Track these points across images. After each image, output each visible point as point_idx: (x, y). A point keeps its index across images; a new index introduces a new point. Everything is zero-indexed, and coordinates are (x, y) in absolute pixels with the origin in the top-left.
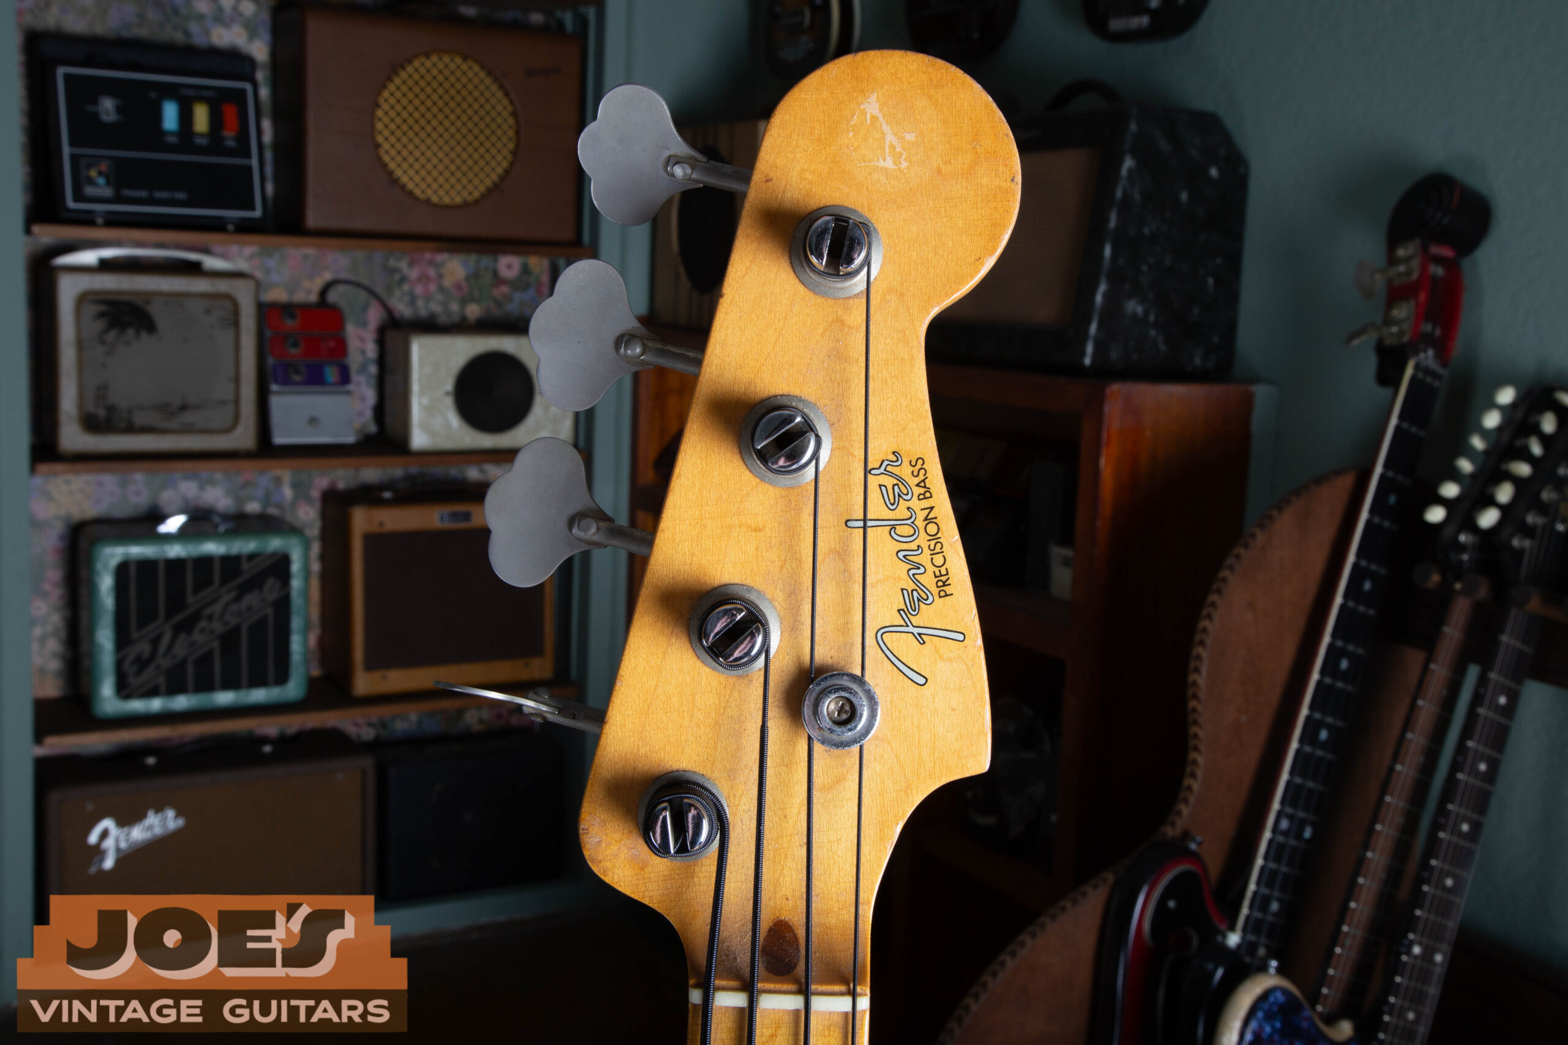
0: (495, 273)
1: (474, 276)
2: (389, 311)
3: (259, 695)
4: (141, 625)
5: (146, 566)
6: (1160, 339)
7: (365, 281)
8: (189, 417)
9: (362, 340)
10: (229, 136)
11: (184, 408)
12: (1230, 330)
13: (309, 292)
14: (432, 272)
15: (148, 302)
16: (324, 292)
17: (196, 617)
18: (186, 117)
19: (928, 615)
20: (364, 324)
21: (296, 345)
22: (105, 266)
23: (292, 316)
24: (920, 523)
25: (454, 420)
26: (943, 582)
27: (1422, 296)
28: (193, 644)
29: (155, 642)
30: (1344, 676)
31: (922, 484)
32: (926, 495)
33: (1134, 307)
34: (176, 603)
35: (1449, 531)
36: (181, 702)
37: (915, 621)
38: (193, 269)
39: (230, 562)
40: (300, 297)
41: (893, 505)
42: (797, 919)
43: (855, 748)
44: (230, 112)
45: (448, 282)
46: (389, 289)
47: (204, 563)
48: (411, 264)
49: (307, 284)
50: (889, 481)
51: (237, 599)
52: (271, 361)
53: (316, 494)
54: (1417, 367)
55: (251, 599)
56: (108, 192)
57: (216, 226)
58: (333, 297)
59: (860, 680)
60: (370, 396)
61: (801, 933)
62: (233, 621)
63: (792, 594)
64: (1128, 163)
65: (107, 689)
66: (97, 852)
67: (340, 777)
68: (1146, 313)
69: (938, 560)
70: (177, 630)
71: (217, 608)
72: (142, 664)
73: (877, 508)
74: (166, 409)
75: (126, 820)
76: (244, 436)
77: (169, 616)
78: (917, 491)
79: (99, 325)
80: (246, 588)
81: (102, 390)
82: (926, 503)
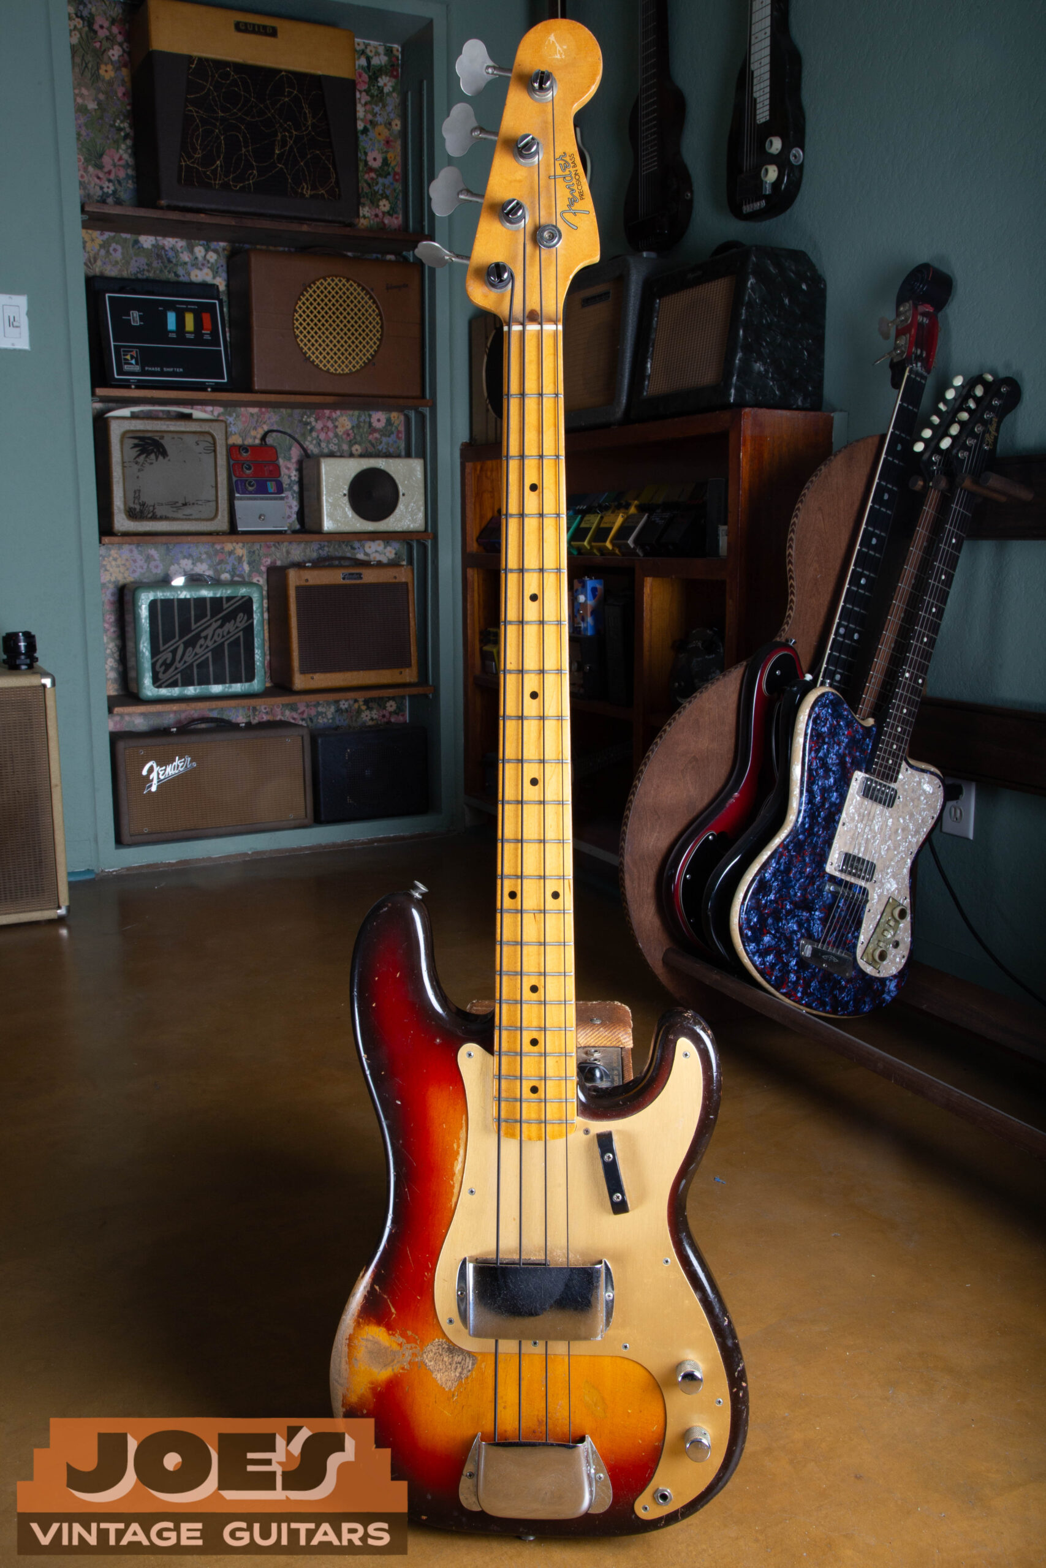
0: (370, 424)
1: (357, 427)
2: (304, 450)
3: (237, 688)
4: (165, 642)
5: (167, 603)
6: (776, 388)
7: (289, 431)
8: (187, 511)
9: (288, 469)
10: (206, 334)
11: (185, 505)
12: (819, 384)
13: (255, 438)
14: (330, 424)
15: (162, 437)
16: (264, 438)
17: (197, 637)
18: (181, 322)
19: (577, 206)
20: (289, 459)
21: (249, 469)
22: (134, 416)
23: (247, 452)
24: (573, 176)
25: (349, 512)
26: (581, 195)
27: (913, 331)
28: (196, 654)
29: (174, 652)
30: (874, 548)
31: (573, 162)
32: (575, 166)
33: (758, 367)
34: (185, 628)
35: (926, 456)
36: (191, 691)
37: (573, 208)
38: (188, 417)
39: (216, 602)
40: (249, 441)
41: (563, 170)
42: (538, 309)
43: (554, 249)
44: (206, 318)
45: (340, 431)
46: (304, 435)
47: (201, 601)
48: (316, 420)
49: (253, 433)
50: (562, 162)
51: (221, 626)
52: (234, 479)
53: (263, 569)
54: (911, 371)
55: (229, 626)
56: (137, 368)
57: (202, 388)
58: (269, 440)
59: (555, 227)
60: (295, 505)
61: (539, 312)
62: (220, 641)
63: (532, 203)
64: (751, 281)
65: (147, 681)
66: (147, 780)
67: (288, 740)
68: (766, 371)
69: (580, 187)
70: (187, 645)
71: (210, 631)
72: (167, 666)
73: (559, 172)
74: (173, 504)
75: (163, 762)
76: (221, 523)
77: (181, 637)
78: (572, 165)
79: (134, 452)
80: (226, 619)
81: (137, 493)
82: (575, 169)
